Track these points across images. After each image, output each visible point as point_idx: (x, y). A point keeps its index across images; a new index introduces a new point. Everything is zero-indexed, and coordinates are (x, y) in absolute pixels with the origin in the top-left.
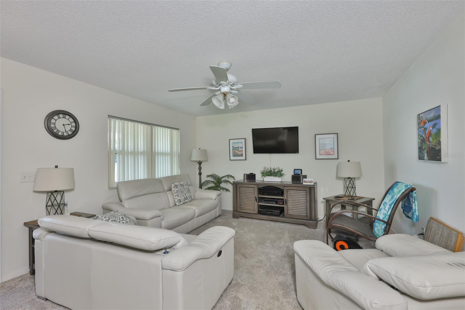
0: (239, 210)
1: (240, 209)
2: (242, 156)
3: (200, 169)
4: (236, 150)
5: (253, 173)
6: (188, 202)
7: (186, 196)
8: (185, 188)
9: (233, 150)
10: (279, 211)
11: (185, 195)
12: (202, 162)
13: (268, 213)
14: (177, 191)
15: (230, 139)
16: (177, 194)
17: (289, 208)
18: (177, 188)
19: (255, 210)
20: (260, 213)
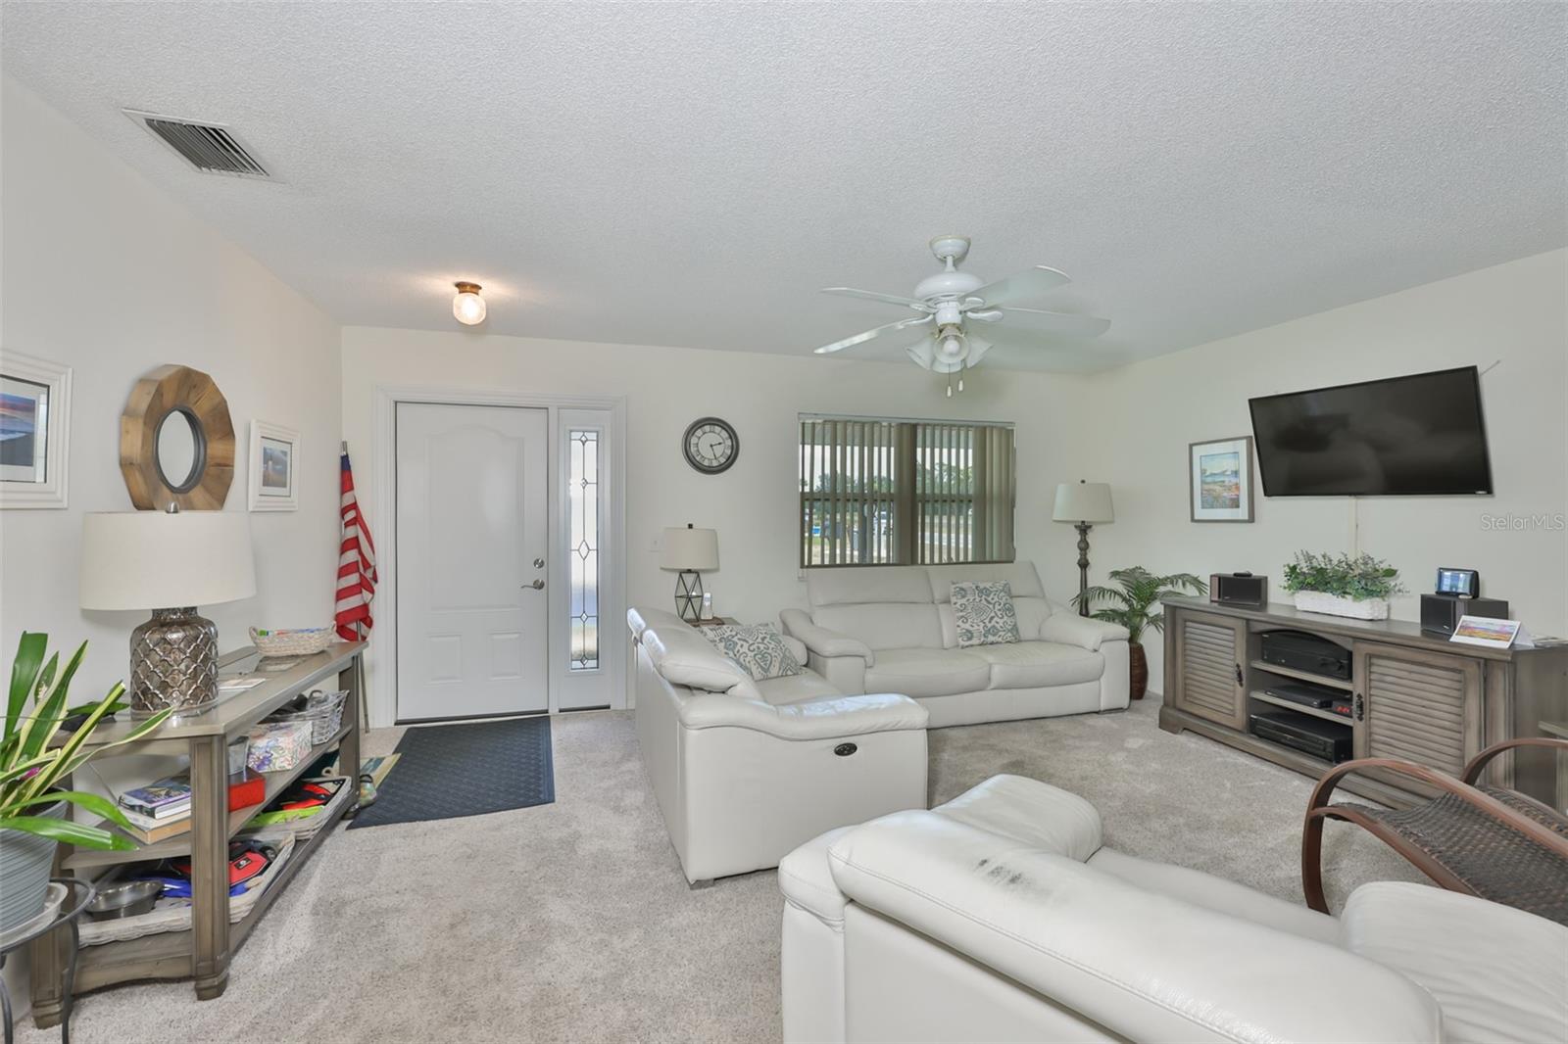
0: (1180, 703)
1: (1186, 700)
2: (1238, 506)
3: (1084, 547)
4: (1215, 483)
5: (1250, 575)
6: (1001, 643)
7: (993, 622)
8: (993, 602)
9: (1203, 482)
10: (1333, 741)
11: (990, 622)
12: (1090, 527)
13: (1286, 738)
14: (964, 607)
15: (1192, 442)
16: (961, 614)
17: (1377, 737)
18: (963, 597)
19: (1233, 715)
20: (1253, 728)
